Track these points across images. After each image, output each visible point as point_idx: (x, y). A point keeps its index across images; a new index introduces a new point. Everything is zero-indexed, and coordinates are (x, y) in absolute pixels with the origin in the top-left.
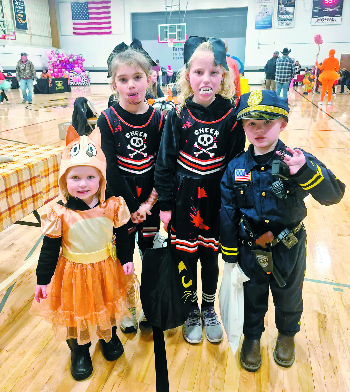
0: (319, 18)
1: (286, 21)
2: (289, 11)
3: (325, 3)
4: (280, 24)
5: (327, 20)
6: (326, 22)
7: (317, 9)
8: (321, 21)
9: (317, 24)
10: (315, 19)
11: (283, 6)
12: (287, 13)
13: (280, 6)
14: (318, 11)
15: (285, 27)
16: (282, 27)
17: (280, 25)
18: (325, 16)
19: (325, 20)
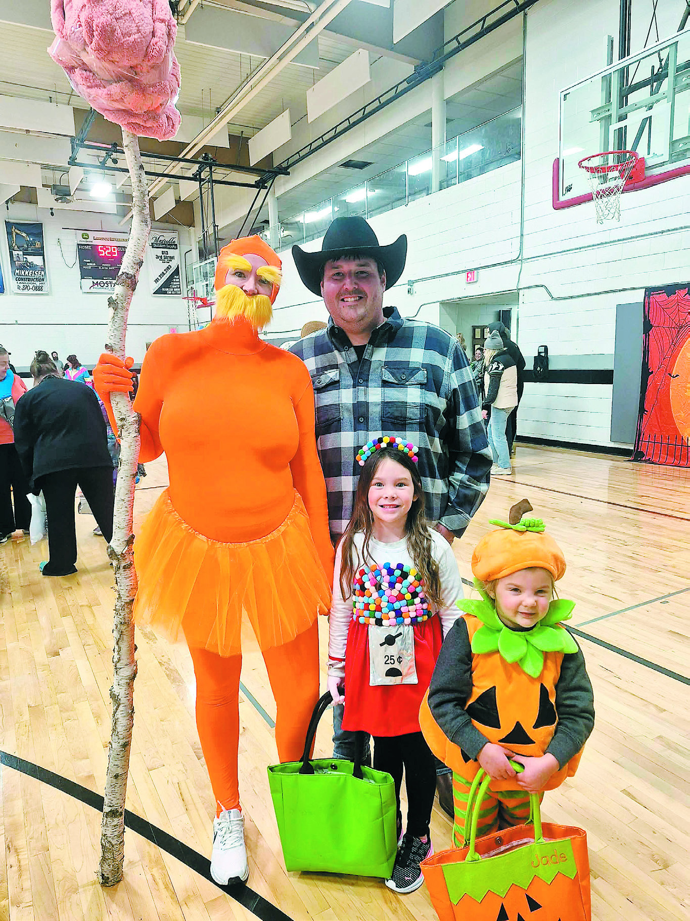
0: (95, 281)
1: (33, 282)
2: (35, 263)
3: (101, 255)
4: (21, 285)
5: (110, 285)
6: (109, 289)
7: (88, 264)
8: (99, 285)
9: (92, 290)
10: (88, 282)
11: (21, 253)
12: (32, 266)
13: (15, 253)
14: (90, 268)
15: (31, 292)
16: (26, 292)
17: (22, 287)
18: (104, 278)
19: (106, 285)
